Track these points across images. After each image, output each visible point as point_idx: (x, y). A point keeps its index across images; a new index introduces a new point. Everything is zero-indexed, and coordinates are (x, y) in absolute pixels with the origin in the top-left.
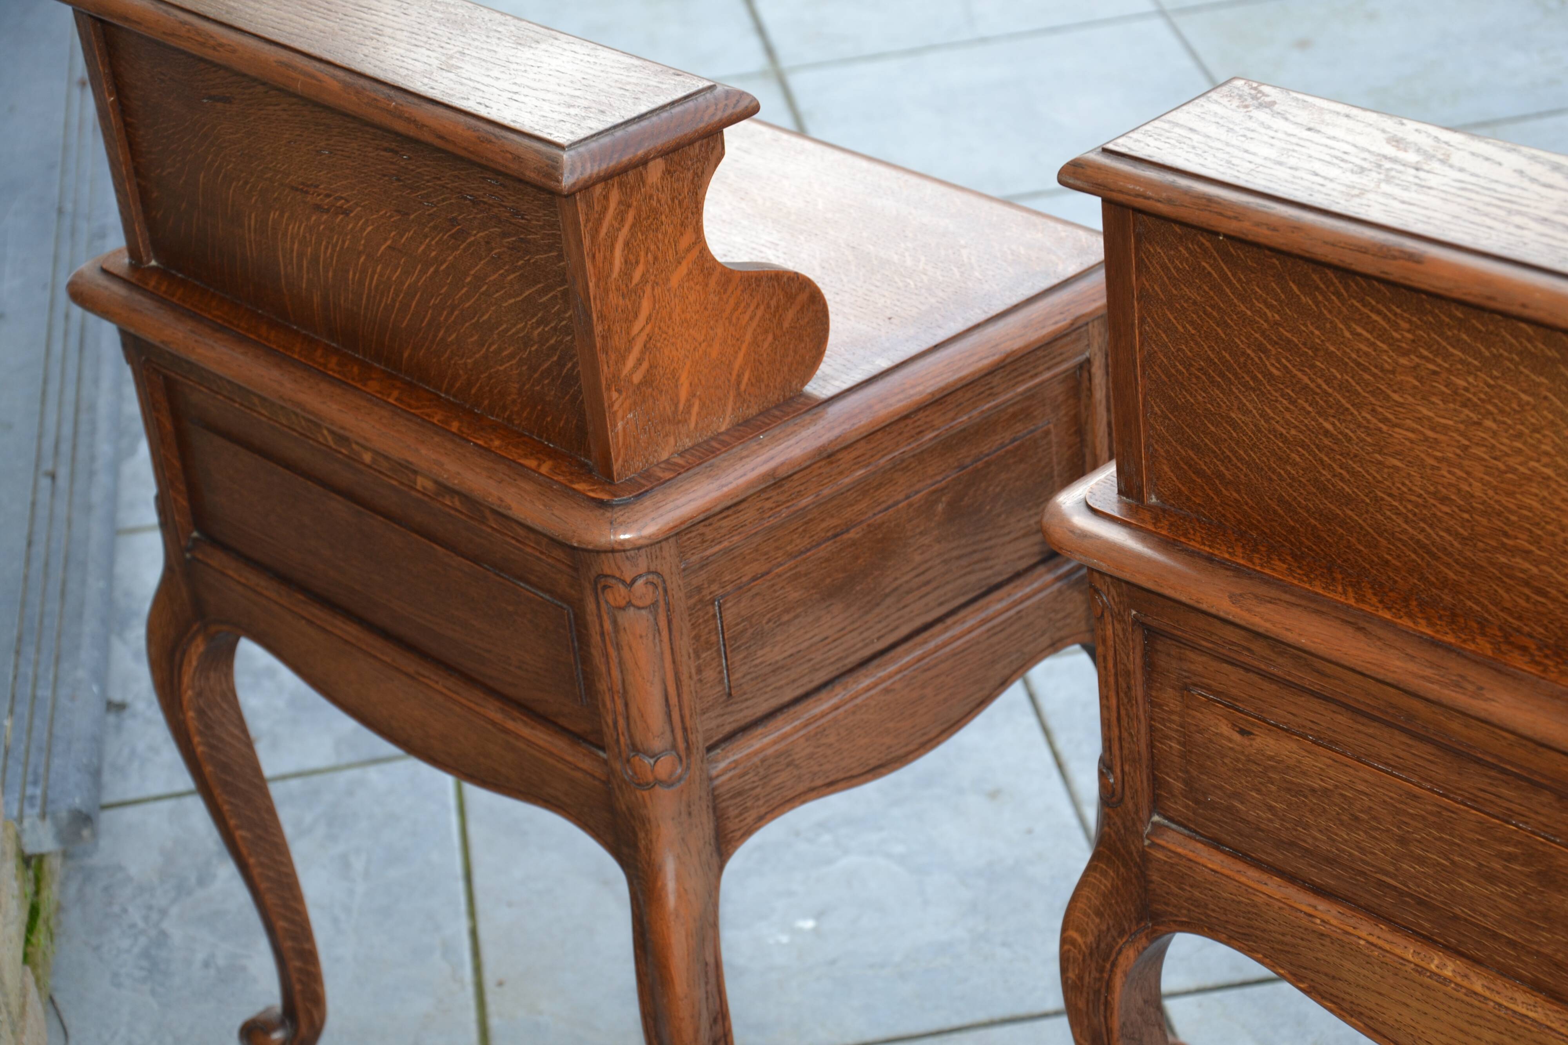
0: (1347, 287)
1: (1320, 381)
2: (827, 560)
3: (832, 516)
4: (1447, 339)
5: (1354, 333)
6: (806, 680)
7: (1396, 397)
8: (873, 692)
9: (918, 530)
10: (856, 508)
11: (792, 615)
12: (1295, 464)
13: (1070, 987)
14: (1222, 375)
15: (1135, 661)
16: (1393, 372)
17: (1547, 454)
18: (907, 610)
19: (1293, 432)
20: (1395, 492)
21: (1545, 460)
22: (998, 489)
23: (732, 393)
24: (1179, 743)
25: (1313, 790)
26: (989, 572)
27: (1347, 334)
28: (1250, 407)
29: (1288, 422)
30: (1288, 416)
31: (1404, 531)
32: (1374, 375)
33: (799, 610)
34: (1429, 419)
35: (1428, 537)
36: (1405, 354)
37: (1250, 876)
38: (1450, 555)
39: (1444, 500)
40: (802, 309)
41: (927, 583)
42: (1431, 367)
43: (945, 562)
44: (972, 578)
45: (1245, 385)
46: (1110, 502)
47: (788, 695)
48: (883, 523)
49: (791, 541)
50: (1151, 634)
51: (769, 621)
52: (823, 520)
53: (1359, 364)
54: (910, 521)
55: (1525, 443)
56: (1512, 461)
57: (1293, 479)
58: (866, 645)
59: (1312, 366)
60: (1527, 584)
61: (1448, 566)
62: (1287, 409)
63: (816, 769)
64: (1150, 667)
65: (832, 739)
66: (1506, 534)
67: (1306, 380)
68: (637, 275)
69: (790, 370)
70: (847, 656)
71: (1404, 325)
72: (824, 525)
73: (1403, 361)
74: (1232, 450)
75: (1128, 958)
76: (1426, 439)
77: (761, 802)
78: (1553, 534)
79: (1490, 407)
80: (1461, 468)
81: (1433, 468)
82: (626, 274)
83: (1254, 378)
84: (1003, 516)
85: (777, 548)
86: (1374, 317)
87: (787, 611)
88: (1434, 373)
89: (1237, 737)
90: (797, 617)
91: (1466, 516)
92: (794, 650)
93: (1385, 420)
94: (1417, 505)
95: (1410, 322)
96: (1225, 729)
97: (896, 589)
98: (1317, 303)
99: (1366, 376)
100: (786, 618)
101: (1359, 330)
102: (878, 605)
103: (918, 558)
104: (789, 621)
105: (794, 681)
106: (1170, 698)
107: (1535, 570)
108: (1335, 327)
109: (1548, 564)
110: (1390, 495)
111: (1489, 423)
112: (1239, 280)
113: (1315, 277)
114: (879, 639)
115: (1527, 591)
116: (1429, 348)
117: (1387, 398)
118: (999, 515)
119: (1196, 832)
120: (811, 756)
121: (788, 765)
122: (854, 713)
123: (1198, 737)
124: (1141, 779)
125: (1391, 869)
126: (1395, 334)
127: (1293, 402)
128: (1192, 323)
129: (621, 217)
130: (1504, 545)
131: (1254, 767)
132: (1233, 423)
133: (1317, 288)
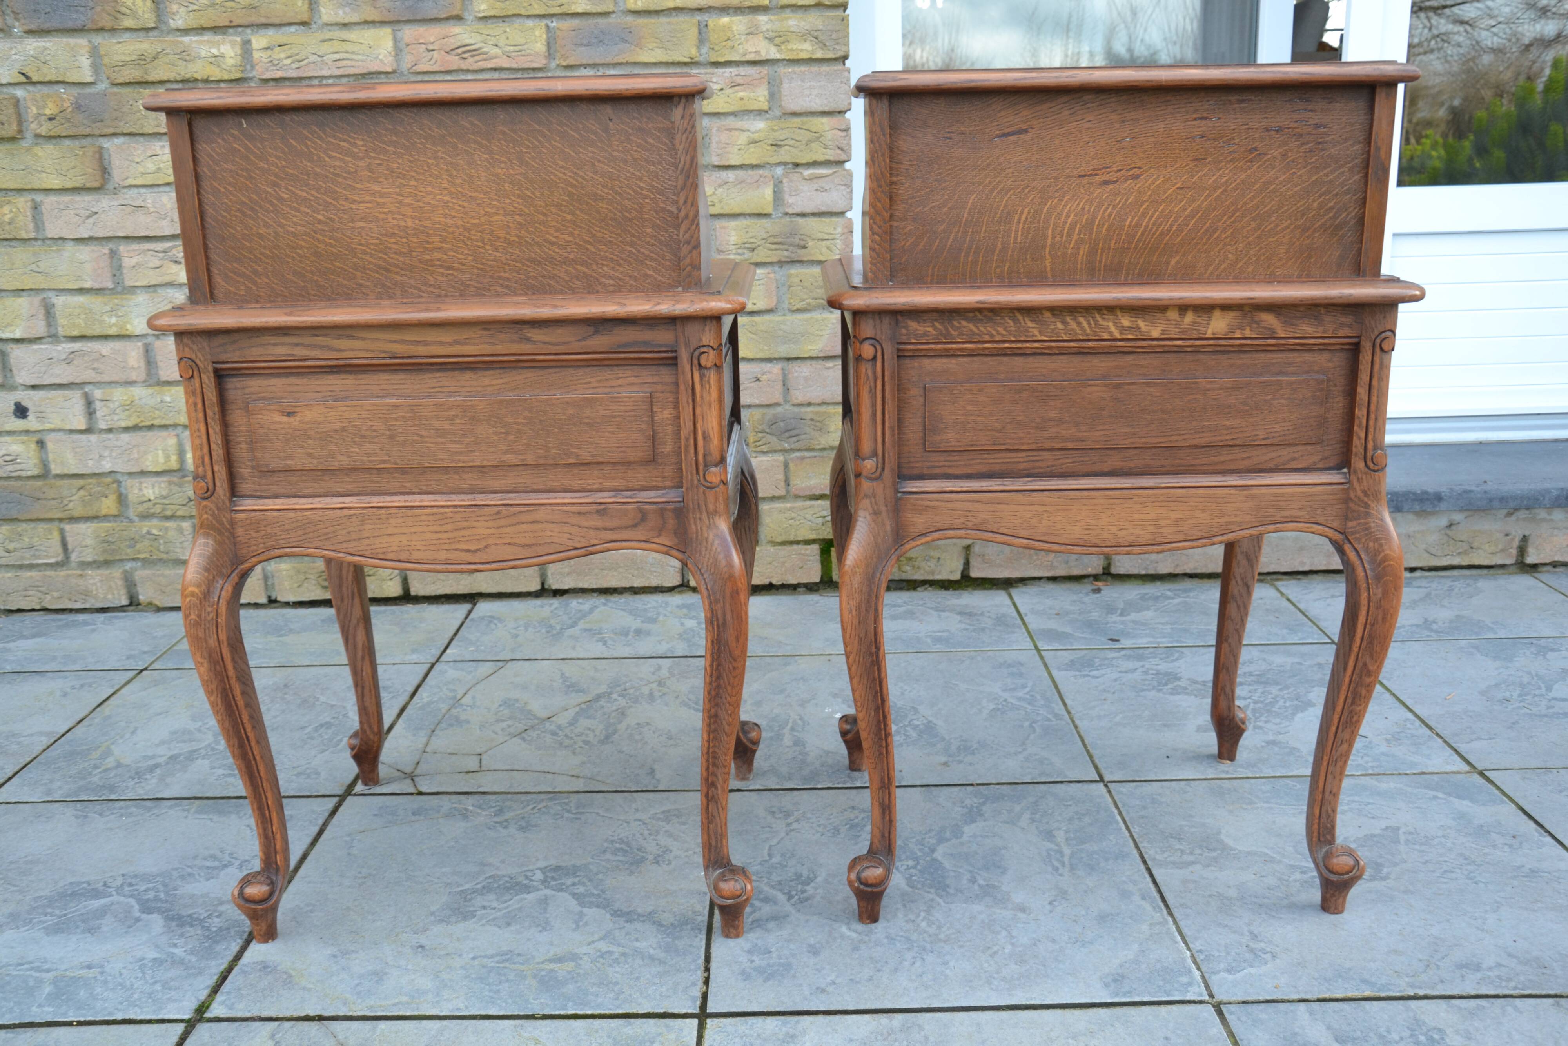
0: (324, 132)
1: (313, 192)
4: (384, 143)
7: (359, 186)
12: (302, 247)
14: (252, 209)
16: (356, 172)
17: (445, 189)
19: (299, 228)
20: (363, 242)
21: (446, 192)
24: (246, 443)
25: (336, 431)
27: (327, 159)
28: (271, 223)
29: (295, 224)
30: (295, 219)
31: (370, 263)
32: (345, 178)
34: (379, 192)
35: (384, 260)
36: (362, 159)
38: (397, 266)
39: (393, 235)
42: (378, 162)
45: (267, 211)
53: (335, 174)
55: (433, 187)
56: (428, 199)
57: (301, 257)
59: (307, 185)
60: (441, 266)
61: (397, 273)
62: (294, 216)
66: (429, 243)
67: (304, 194)
71: (361, 143)
73: (361, 163)
74: (261, 254)
76: (378, 204)
78: (453, 233)
79: (412, 173)
80: (399, 213)
81: (383, 219)
83: (272, 204)
86: (342, 144)
88: (380, 164)
89: (285, 419)
91: (404, 240)
93: (354, 202)
94: (376, 245)
95: (363, 140)
96: (278, 418)
99: (340, 180)
101: (334, 154)
106: (237, 416)
107: (445, 257)
108: (319, 157)
109: (452, 250)
110: (361, 245)
111: (413, 183)
115: (441, 270)
116: (375, 151)
117: (354, 188)
123: (259, 432)
125: (384, 458)
126: (355, 150)
127: (298, 210)
130: (426, 249)
131: (298, 433)
132: (261, 236)
133: (307, 138)
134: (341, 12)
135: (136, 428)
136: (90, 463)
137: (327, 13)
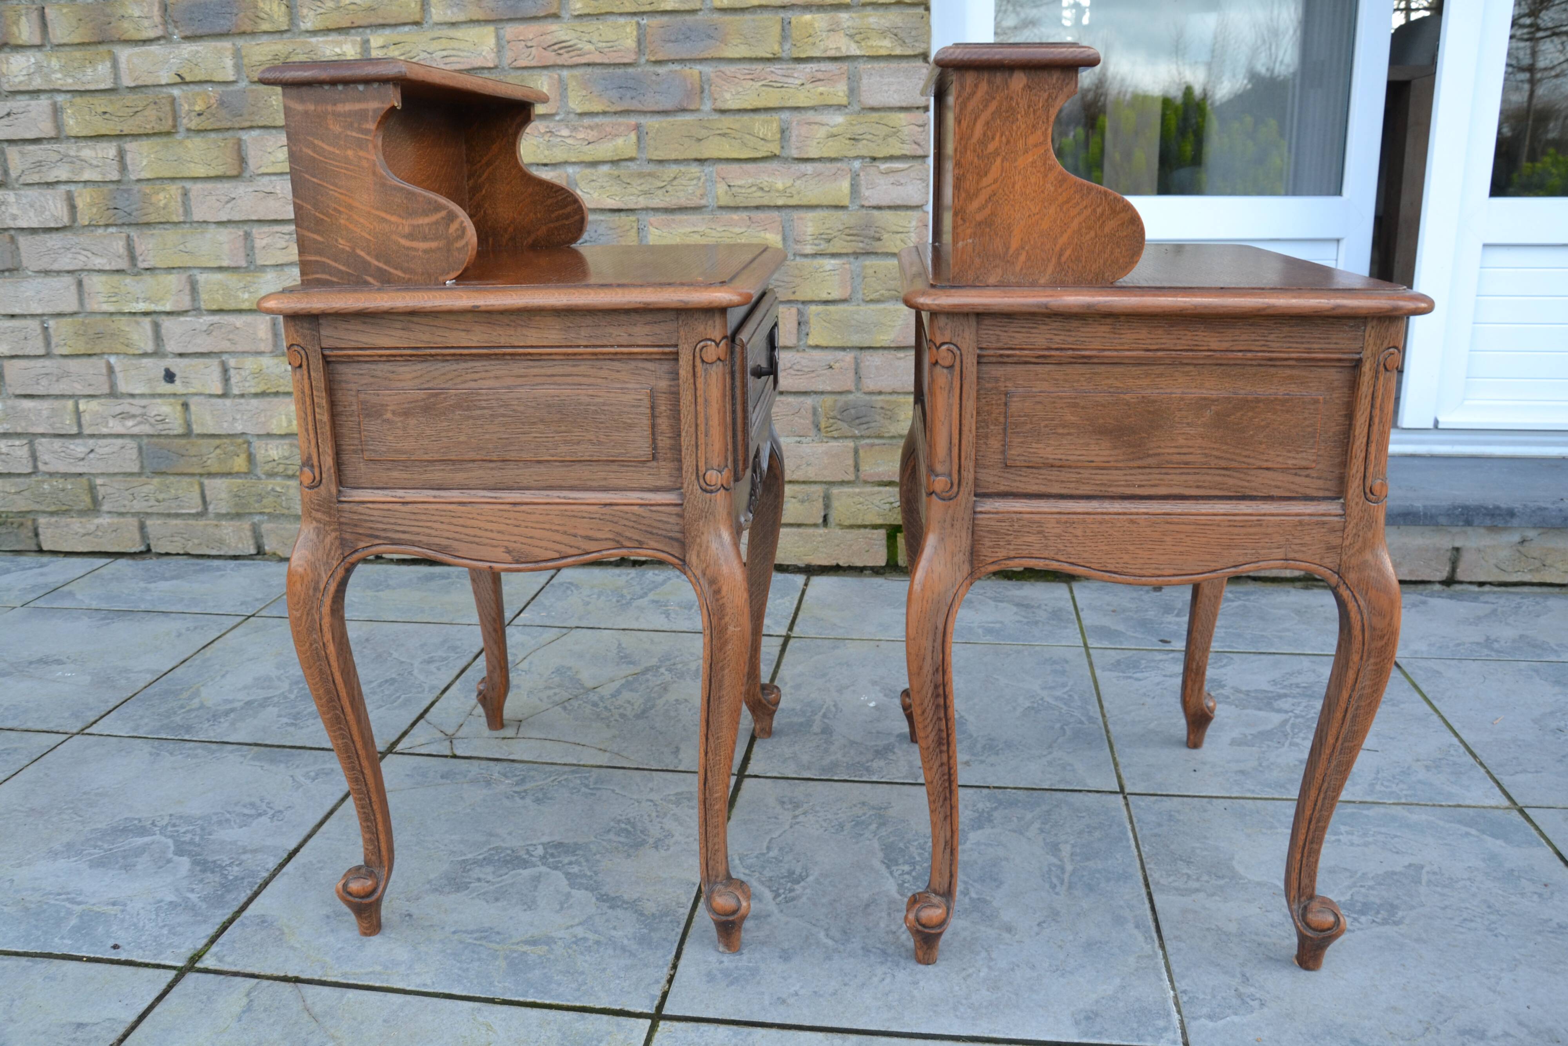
2: (1103, 406)
3: (1116, 379)
6: (1073, 485)
8: (1121, 517)
9: (1185, 421)
10: (1138, 382)
11: (1066, 431)
18: (1169, 477)
22: (1263, 423)
23: (1054, 260)
26: (1246, 484)
33: (1072, 431)
40: (1123, 224)
41: (1187, 463)
43: (1206, 455)
44: (1231, 481)
47: (1056, 489)
48: (1156, 401)
49: (1078, 381)
51: (1046, 426)
52: (1108, 378)
54: (1180, 410)
58: (1128, 486)
63: (1060, 546)
65: (1079, 532)
68: (991, 147)
70: (1110, 486)
72: (1109, 382)
77: (1011, 547)
82: (984, 142)
84: (1264, 446)
85: (1066, 381)
87: (1064, 427)
90: (1069, 434)
92: (1063, 457)
97: (1159, 454)
100: (1061, 431)
102: (1140, 458)
103: (1181, 441)
104: (1063, 434)
105: (1062, 482)
114: (1139, 486)
118: (1261, 443)
120: (1059, 536)
121: (1039, 533)
122: (1101, 523)
129: (986, 104)
134: (449, 12)
135: (263, 394)
136: (225, 425)
137: (437, 13)
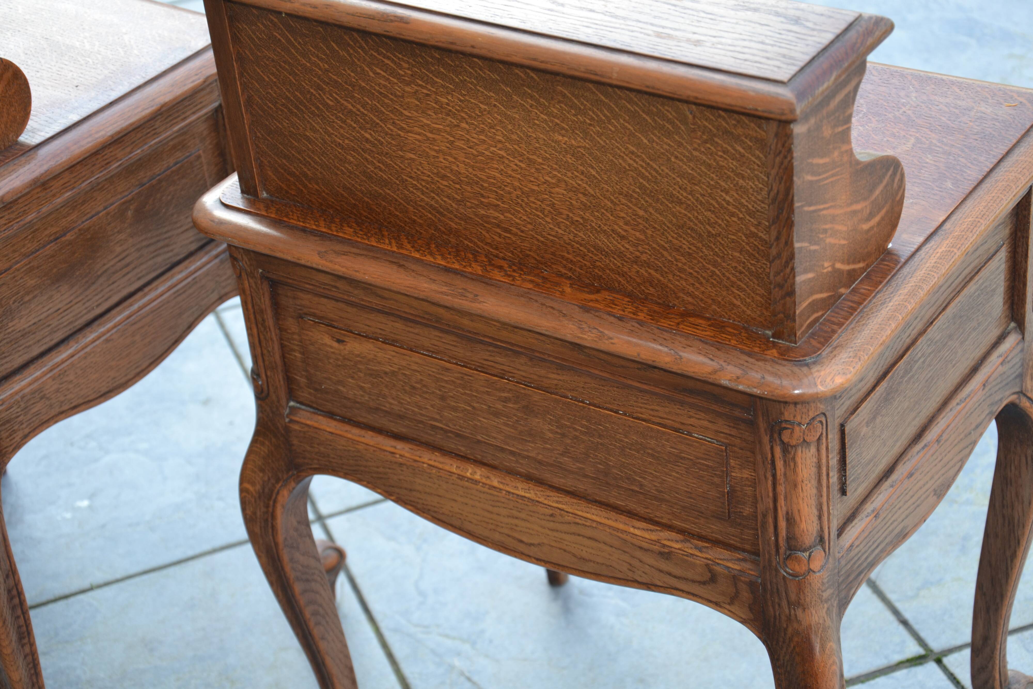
0: (367, 42)
1: (358, 106)
2: (52, 256)
3: (52, 226)
4: (432, 72)
5: (376, 73)
6: (47, 339)
7: (406, 113)
8: (97, 342)
9: (116, 230)
10: (69, 219)
11: (31, 296)
12: (350, 163)
13: (249, 520)
14: (297, 108)
15: (265, 302)
16: (403, 97)
17: (500, 141)
18: (115, 285)
19: (347, 141)
20: (413, 175)
21: (500, 145)
22: (169, 198)
24: (300, 353)
25: (386, 373)
26: (170, 254)
27: (371, 74)
28: (318, 128)
29: (342, 135)
30: (342, 131)
31: (422, 200)
32: (391, 100)
33: (36, 293)
34: (428, 125)
35: (437, 202)
36: (408, 84)
37: (354, 433)
38: (451, 212)
39: (444, 177)
40: (8, 83)
41: (128, 265)
42: (425, 91)
43: (138, 250)
44: (160, 259)
45: (313, 113)
46: (236, 199)
47: (36, 351)
48: (90, 227)
49: (24, 246)
50: (274, 285)
51: (15, 302)
52: (46, 229)
53: (381, 93)
54: (109, 224)
55: (486, 136)
56: (481, 148)
57: (350, 172)
58: (89, 312)
59: (353, 97)
60: (498, 226)
61: (450, 219)
62: (341, 127)
63: (62, 398)
64: (276, 306)
65: (72, 377)
66: (483, 196)
67: (350, 107)
69: (6, 127)
70: (76, 320)
71: (406, 66)
72: (47, 232)
73: (408, 89)
74: (310, 157)
75: (284, 497)
76: (428, 139)
77: (24, 426)
78: (510, 193)
79: (463, 115)
80: (450, 155)
81: (435, 157)
83: (318, 108)
84: (175, 216)
85: (14, 251)
86: (387, 61)
87: (28, 293)
88: (427, 95)
89: (335, 345)
90: (35, 297)
91: (458, 186)
92: (36, 320)
93: (402, 129)
94: (428, 183)
95: (408, 63)
96: (327, 340)
97: (105, 271)
98: (350, 55)
99: (386, 101)
100: (27, 298)
101: (378, 71)
102: (93, 283)
103: (118, 249)
104: (29, 300)
105: (39, 341)
106: (291, 324)
107: (502, 217)
108: (363, 70)
109: (509, 212)
110: (411, 177)
111: (464, 125)
112: (299, 43)
113: (346, 37)
114: (98, 306)
115: (498, 230)
116: (422, 79)
117: (401, 114)
118: (172, 215)
119: (318, 410)
120: (57, 391)
121: (42, 398)
122: (85, 358)
123: (311, 348)
124: (279, 379)
125: (438, 417)
126: (400, 72)
127: (344, 122)
128: (273, 74)
130: (482, 202)
131: (348, 363)
132: (308, 138)
133: (349, 45)
